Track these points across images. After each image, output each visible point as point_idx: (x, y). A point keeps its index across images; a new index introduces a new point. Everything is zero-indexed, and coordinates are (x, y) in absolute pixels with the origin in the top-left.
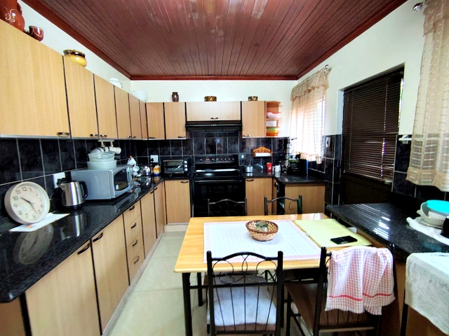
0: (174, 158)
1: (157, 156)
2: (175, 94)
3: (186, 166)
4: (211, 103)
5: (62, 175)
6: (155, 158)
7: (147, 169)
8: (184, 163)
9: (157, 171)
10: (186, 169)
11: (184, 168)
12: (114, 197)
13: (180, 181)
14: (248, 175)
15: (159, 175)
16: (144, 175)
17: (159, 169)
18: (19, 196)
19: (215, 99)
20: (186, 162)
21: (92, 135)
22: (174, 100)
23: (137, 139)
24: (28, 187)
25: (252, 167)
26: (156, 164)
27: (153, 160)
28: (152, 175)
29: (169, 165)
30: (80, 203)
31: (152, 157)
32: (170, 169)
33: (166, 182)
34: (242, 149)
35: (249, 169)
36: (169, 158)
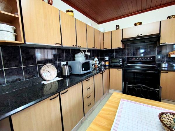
0: (115, 58)
1: (108, 57)
2: (118, 26)
3: (121, 62)
4: (138, 26)
5: (65, 63)
6: (107, 58)
7: (103, 63)
8: (120, 61)
9: (107, 64)
10: (121, 64)
11: (120, 63)
12: (82, 74)
13: (117, 69)
14: (163, 69)
15: (108, 66)
16: (102, 65)
17: (108, 63)
18: (46, 69)
19: (141, 23)
20: (121, 60)
21: (73, 46)
22: (117, 29)
23: (97, 49)
24: (50, 66)
25: (167, 64)
26: (107, 61)
27: (106, 59)
28: (105, 66)
29: (113, 61)
30: (68, 74)
31: (106, 57)
32: (113, 63)
33: (110, 69)
34: (159, 53)
35: (165, 65)
36: (113, 58)
